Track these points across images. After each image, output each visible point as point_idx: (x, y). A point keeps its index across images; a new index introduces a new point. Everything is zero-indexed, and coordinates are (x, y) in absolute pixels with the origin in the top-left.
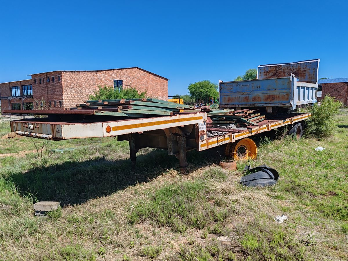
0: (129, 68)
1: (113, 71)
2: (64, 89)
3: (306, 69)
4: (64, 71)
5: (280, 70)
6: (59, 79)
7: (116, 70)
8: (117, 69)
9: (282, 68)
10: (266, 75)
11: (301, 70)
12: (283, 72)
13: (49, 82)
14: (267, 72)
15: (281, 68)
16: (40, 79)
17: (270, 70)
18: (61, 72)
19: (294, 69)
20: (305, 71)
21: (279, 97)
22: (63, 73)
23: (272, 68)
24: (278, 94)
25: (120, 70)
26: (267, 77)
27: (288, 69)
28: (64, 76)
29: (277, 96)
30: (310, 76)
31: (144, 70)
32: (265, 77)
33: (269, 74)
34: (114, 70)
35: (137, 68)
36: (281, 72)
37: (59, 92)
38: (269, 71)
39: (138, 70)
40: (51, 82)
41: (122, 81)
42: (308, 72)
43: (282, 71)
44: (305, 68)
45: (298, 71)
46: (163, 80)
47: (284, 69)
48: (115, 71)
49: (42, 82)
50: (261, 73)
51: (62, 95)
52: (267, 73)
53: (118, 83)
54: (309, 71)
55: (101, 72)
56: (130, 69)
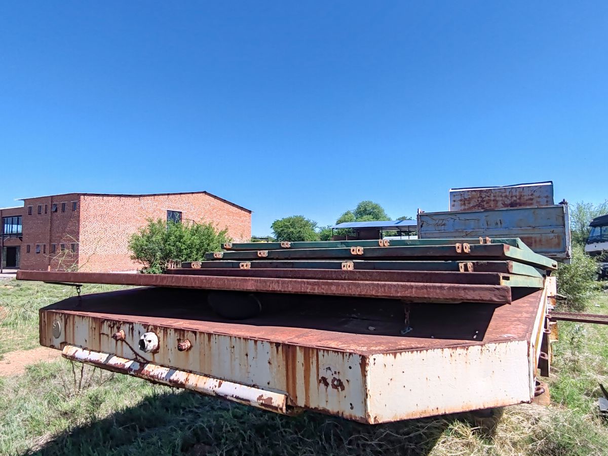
0: (193, 193)
1: (167, 196)
2: (82, 223)
3: (534, 197)
4: (84, 195)
5: (488, 196)
6: (76, 207)
7: (172, 194)
8: (174, 194)
9: (492, 195)
10: (464, 204)
11: (525, 197)
12: (494, 200)
13: (56, 211)
14: (465, 199)
15: (490, 194)
16: (40, 207)
17: (470, 196)
18: (79, 195)
19: (512, 197)
20: (532, 199)
21: (540, 241)
22: (82, 197)
23: (474, 193)
24: (539, 235)
25: (179, 196)
26: (466, 207)
27: (501, 196)
28: (84, 202)
29: (538, 239)
31: (215, 197)
32: (463, 207)
33: (469, 203)
34: (168, 194)
35: (205, 192)
36: (490, 200)
37: (73, 228)
38: (469, 198)
39: (207, 197)
40: (59, 211)
41: (181, 213)
42: (537, 202)
43: (492, 198)
44: (532, 195)
45: (520, 199)
46: (244, 212)
47: (494, 196)
48: (171, 197)
49: (43, 211)
50: (454, 201)
51: (76, 234)
52: (466, 202)
53: (174, 216)
54: (538, 199)
55: (148, 197)
56: (193, 195)
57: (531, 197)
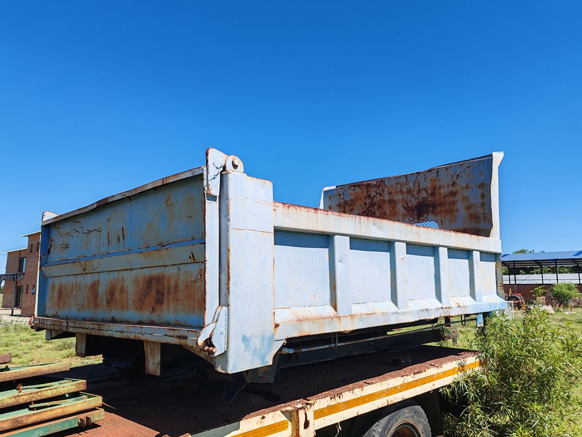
3: (457, 188)
11: (442, 191)
12: (390, 201)
14: (347, 203)
15: (383, 190)
19: (419, 191)
20: (453, 194)
23: (358, 190)
24: (174, 271)
27: (401, 192)
29: (172, 283)
30: (472, 211)
36: (384, 201)
42: (465, 199)
43: (387, 197)
44: (454, 184)
45: (433, 194)
50: (331, 208)
52: (347, 208)
54: (466, 193)
57: (452, 189)
